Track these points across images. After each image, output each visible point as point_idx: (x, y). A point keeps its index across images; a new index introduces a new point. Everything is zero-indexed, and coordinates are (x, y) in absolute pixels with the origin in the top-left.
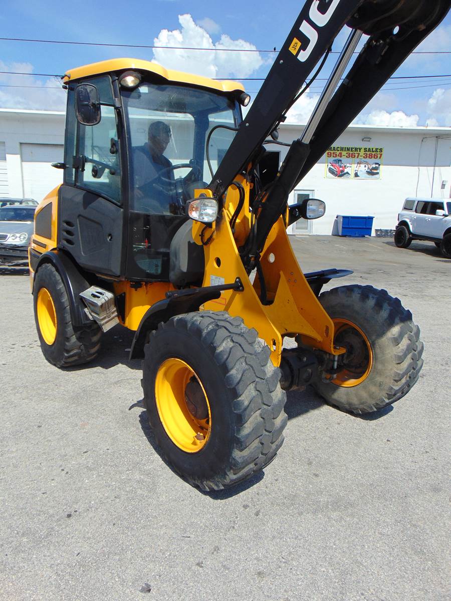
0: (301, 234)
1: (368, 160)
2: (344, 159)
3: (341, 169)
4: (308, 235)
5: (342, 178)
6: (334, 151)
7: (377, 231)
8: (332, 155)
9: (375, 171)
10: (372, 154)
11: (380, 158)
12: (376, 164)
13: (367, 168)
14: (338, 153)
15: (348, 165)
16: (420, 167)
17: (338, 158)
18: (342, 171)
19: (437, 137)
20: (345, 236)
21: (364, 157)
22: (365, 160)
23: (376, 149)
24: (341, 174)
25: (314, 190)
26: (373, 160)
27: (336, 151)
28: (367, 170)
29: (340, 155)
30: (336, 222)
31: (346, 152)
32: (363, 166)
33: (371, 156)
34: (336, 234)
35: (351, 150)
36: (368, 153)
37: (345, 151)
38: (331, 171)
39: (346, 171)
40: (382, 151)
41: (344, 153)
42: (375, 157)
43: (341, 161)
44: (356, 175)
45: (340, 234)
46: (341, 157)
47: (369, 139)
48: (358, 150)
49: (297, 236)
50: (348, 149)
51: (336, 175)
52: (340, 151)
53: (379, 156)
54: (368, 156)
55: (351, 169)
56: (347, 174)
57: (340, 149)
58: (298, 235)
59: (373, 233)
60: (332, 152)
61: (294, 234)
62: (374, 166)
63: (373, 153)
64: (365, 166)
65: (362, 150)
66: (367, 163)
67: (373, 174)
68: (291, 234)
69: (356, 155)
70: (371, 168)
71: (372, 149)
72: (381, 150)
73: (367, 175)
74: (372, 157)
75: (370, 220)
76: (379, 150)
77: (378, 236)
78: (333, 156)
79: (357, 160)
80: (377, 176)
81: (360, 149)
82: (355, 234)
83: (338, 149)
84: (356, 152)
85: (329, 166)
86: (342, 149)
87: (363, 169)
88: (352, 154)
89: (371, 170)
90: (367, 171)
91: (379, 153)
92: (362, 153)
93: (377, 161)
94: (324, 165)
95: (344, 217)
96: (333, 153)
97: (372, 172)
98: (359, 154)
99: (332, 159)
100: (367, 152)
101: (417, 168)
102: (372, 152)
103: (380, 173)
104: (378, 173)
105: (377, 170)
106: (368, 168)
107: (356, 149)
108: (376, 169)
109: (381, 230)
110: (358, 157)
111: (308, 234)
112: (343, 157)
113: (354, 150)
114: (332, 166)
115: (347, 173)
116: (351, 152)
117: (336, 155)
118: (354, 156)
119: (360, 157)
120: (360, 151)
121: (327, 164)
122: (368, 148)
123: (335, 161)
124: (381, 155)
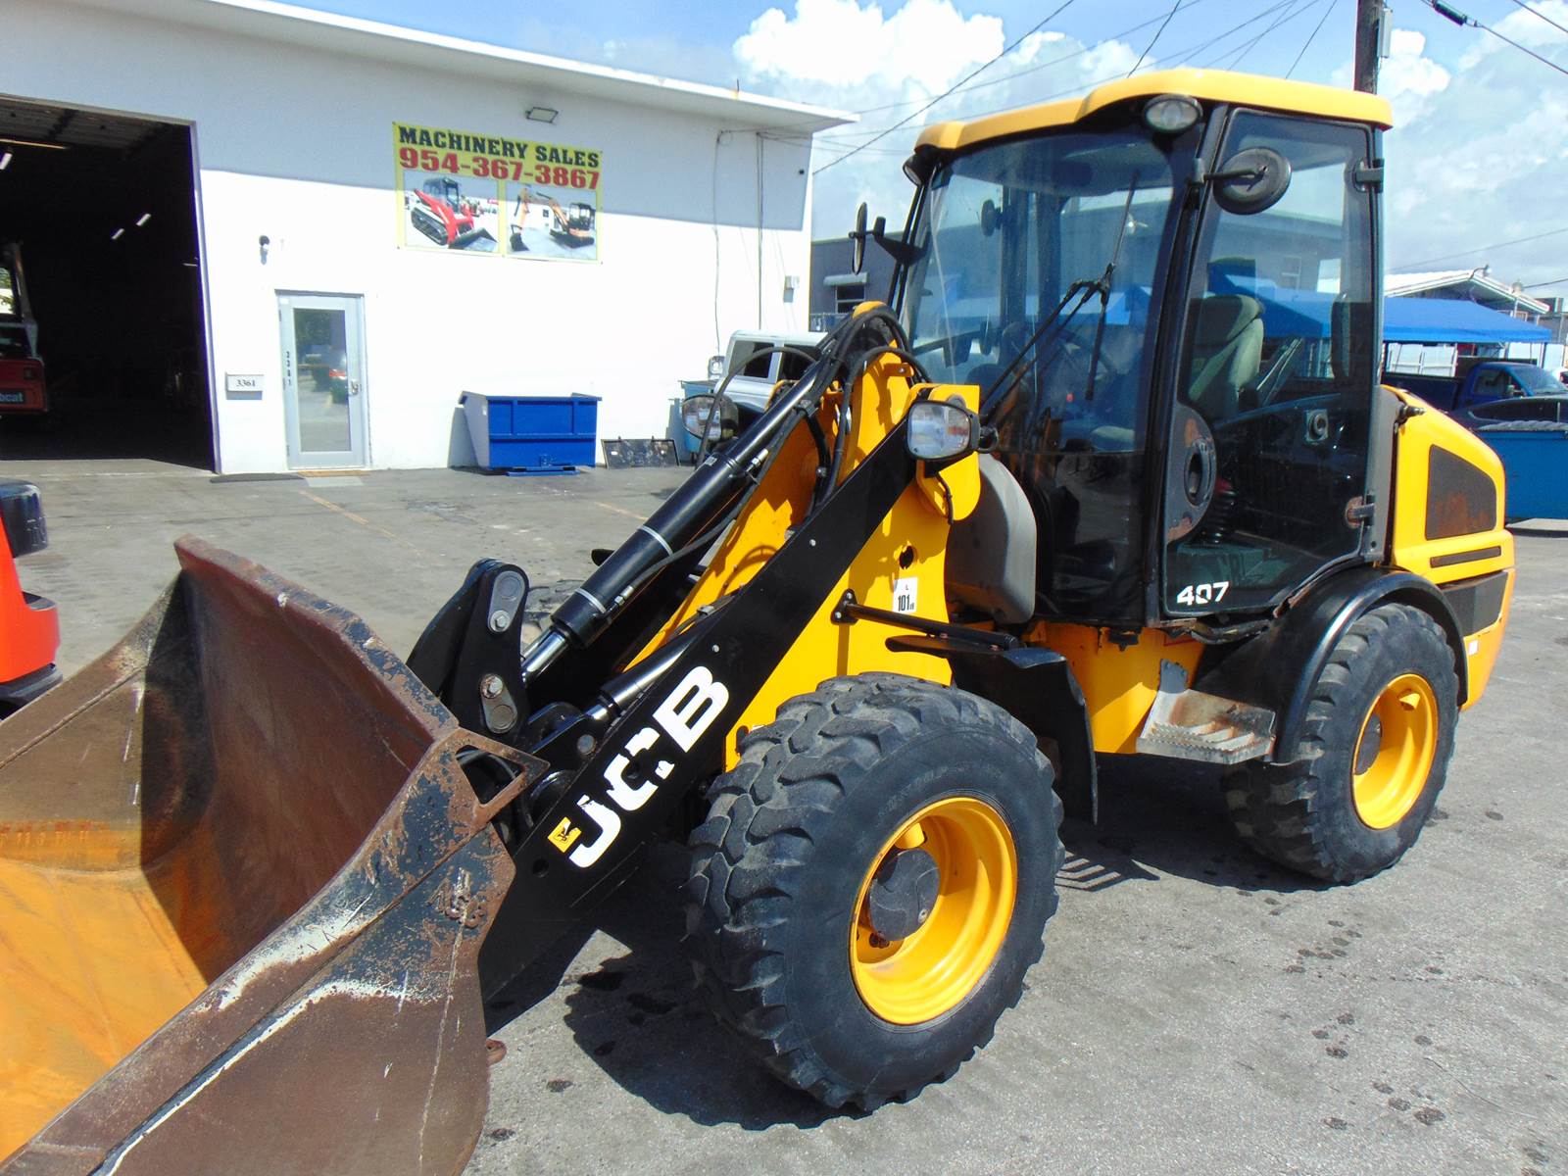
0: (325, 468)
1: (551, 190)
2: (464, 178)
3: (459, 216)
4: (358, 474)
5: (467, 251)
6: (426, 147)
7: (608, 445)
8: (420, 160)
9: (581, 234)
10: (565, 172)
11: (593, 185)
12: (582, 206)
13: (551, 220)
14: (441, 154)
15: (484, 204)
16: (720, 228)
17: (443, 174)
18: (465, 226)
19: (758, 134)
20: (502, 471)
21: (538, 180)
22: (543, 189)
23: (577, 154)
24: (462, 238)
25: (359, 296)
26: (571, 193)
27: (434, 148)
28: (552, 226)
29: (452, 164)
30: (462, 421)
31: (471, 155)
32: (536, 209)
33: (561, 178)
34: (465, 463)
35: (491, 147)
36: (552, 165)
37: (468, 149)
38: (421, 222)
39: (479, 224)
40: (596, 164)
41: (464, 157)
42: (577, 181)
43: (455, 186)
44: (517, 244)
45: (484, 460)
46: (454, 169)
47: (548, 115)
48: (516, 151)
49: (312, 482)
50: (479, 145)
51: (443, 241)
52: (447, 150)
53: (589, 178)
54: (552, 174)
55: (498, 216)
56: (483, 239)
57: (447, 140)
58: (312, 475)
59: (600, 457)
60: (418, 148)
61: (295, 470)
62: (576, 213)
63: (570, 168)
64: (546, 213)
65: (530, 153)
66: (548, 200)
67: (574, 243)
68: (286, 471)
69: (512, 169)
70: (565, 220)
71: (565, 152)
72: (594, 159)
73: (553, 245)
74: (565, 182)
75: (583, 409)
76: (586, 159)
77: (614, 463)
78: (426, 166)
79: (518, 188)
80: (588, 251)
81: (522, 150)
82: (540, 462)
83: (441, 140)
84: (508, 159)
85: (413, 205)
86: (455, 141)
87: (537, 222)
88: (495, 163)
89: (565, 228)
90: (553, 233)
91: (586, 168)
92: (530, 162)
93: (584, 195)
94: (391, 194)
95: (495, 403)
96: (425, 154)
97: (572, 237)
98: (519, 167)
99: (421, 176)
100: (547, 163)
101: (708, 228)
102: (565, 162)
103: (599, 241)
104: (589, 242)
105: (586, 228)
106: (557, 221)
107: (508, 148)
108: (584, 224)
109: (620, 441)
110: (516, 177)
111: (351, 468)
112: (462, 171)
113: (500, 148)
114: (424, 202)
115: (484, 234)
116: (491, 158)
117: (435, 162)
118: (505, 174)
119: (523, 178)
120: (522, 156)
121: (401, 195)
122: (548, 145)
123: (434, 184)
124: (596, 176)
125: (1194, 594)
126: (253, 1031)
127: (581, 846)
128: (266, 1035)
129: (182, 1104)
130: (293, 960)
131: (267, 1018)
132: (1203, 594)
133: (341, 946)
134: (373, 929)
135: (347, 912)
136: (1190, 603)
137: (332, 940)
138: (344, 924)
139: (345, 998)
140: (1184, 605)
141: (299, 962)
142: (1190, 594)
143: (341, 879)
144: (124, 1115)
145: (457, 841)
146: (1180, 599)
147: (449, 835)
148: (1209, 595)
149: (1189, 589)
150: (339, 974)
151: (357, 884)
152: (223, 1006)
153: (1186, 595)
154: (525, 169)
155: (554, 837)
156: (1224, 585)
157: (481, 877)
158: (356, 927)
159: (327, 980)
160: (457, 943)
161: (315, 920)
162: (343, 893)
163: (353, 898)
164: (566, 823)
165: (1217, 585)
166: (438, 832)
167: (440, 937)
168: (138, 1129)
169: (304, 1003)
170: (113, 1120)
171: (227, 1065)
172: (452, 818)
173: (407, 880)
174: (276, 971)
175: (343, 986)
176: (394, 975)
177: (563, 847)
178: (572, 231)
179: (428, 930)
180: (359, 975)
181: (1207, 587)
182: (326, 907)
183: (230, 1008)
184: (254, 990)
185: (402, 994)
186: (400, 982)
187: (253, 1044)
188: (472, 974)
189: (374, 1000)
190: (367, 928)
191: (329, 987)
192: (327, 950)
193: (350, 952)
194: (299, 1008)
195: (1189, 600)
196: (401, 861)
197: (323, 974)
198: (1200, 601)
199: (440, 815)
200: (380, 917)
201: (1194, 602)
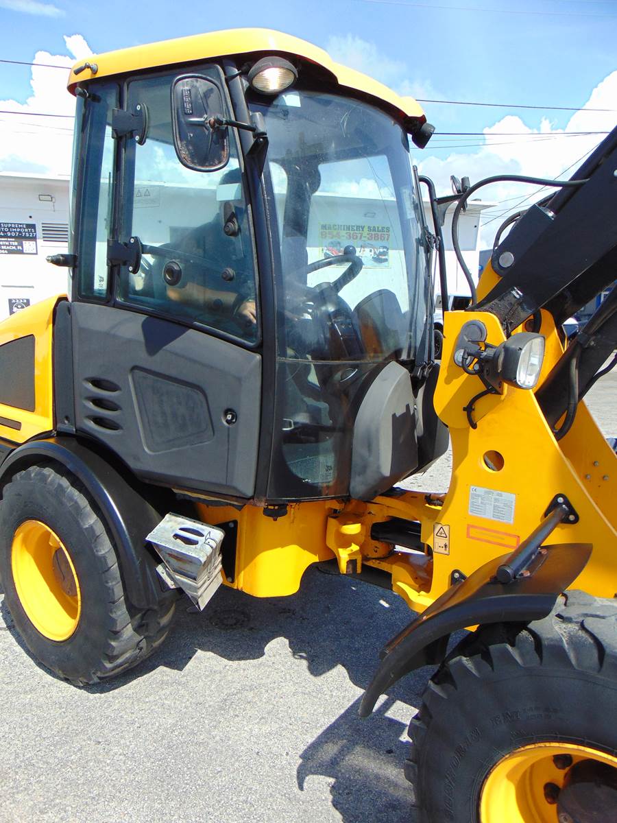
1: (373, 242)
2: (342, 240)
6: (330, 231)
8: (328, 235)
9: (383, 257)
10: (378, 235)
11: (387, 240)
12: (384, 247)
13: (372, 253)
14: (335, 232)
17: (335, 239)
21: (368, 238)
22: (369, 242)
23: (382, 228)
26: (380, 243)
27: (332, 230)
29: (338, 235)
31: (345, 232)
32: (367, 250)
33: (376, 238)
35: (352, 228)
37: (344, 230)
40: (390, 231)
41: (343, 233)
42: (382, 238)
43: (339, 243)
46: (339, 238)
47: (372, 215)
48: (361, 228)
50: (348, 228)
52: (337, 231)
53: (386, 237)
54: (373, 236)
57: (337, 227)
60: (327, 231)
62: (382, 250)
63: (379, 233)
64: (371, 251)
65: (366, 229)
66: (372, 246)
67: (381, 261)
69: (359, 236)
70: (377, 252)
71: (378, 228)
73: (373, 263)
74: (378, 239)
76: (385, 230)
78: (329, 237)
79: (361, 243)
80: (386, 264)
81: (363, 228)
83: (335, 227)
84: (358, 232)
85: (324, 251)
86: (340, 227)
87: (367, 254)
88: (353, 234)
89: (378, 256)
90: (372, 258)
91: (386, 233)
92: (366, 232)
93: (384, 243)
94: (317, 249)
96: (329, 233)
97: (380, 259)
98: (362, 234)
99: (328, 241)
100: (372, 232)
102: (378, 231)
103: (390, 260)
104: (386, 260)
105: (384, 256)
106: (375, 253)
107: (358, 227)
108: (385, 254)
110: (361, 238)
112: (342, 238)
113: (355, 228)
114: (328, 250)
116: (352, 232)
117: (333, 235)
118: (357, 237)
119: (363, 239)
120: (363, 230)
121: (321, 248)
122: (372, 226)
123: (332, 243)
124: (389, 236)
154: (364, 235)
178: (380, 257)
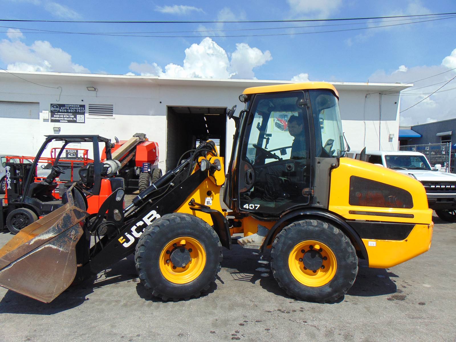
125: (249, 206)
126: (35, 249)
127: (125, 243)
128: (37, 251)
129: (23, 258)
130: (42, 239)
131: (37, 248)
132: (252, 207)
133: (51, 239)
134: (57, 237)
135: (52, 233)
136: (247, 208)
137: (49, 237)
138: (51, 235)
139: (51, 248)
140: (246, 209)
141: (43, 240)
142: (247, 206)
143: (51, 227)
144: (14, 258)
145: (72, 225)
146: (244, 207)
147: (71, 223)
148: (253, 207)
149: (247, 205)
150: (50, 243)
151: (54, 229)
152: (30, 244)
153: (246, 206)
155: (120, 240)
156: (259, 206)
157: (77, 232)
158: (54, 236)
159: (48, 244)
160: (72, 243)
161: (46, 233)
162: (52, 230)
163: (53, 231)
164: (122, 238)
165: (256, 205)
166: (69, 222)
167: (68, 241)
168: (16, 261)
169: (44, 247)
170: (12, 258)
171: (31, 254)
172: (71, 221)
173: (63, 230)
174: (39, 240)
175: (51, 246)
176: (60, 246)
177: (121, 242)
179: (66, 239)
180: (53, 244)
181: (253, 205)
182: (48, 232)
183: (32, 244)
184: (36, 242)
185: (61, 249)
186: (61, 247)
187: (35, 252)
188: (74, 249)
189: (56, 249)
190: (55, 236)
191: (48, 245)
192: (48, 239)
193: (52, 240)
194: (43, 247)
195: (247, 207)
196: (62, 226)
197: (47, 243)
198: (250, 208)
199: (69, 220)
200: (58, 235)
201: (249, 208)
